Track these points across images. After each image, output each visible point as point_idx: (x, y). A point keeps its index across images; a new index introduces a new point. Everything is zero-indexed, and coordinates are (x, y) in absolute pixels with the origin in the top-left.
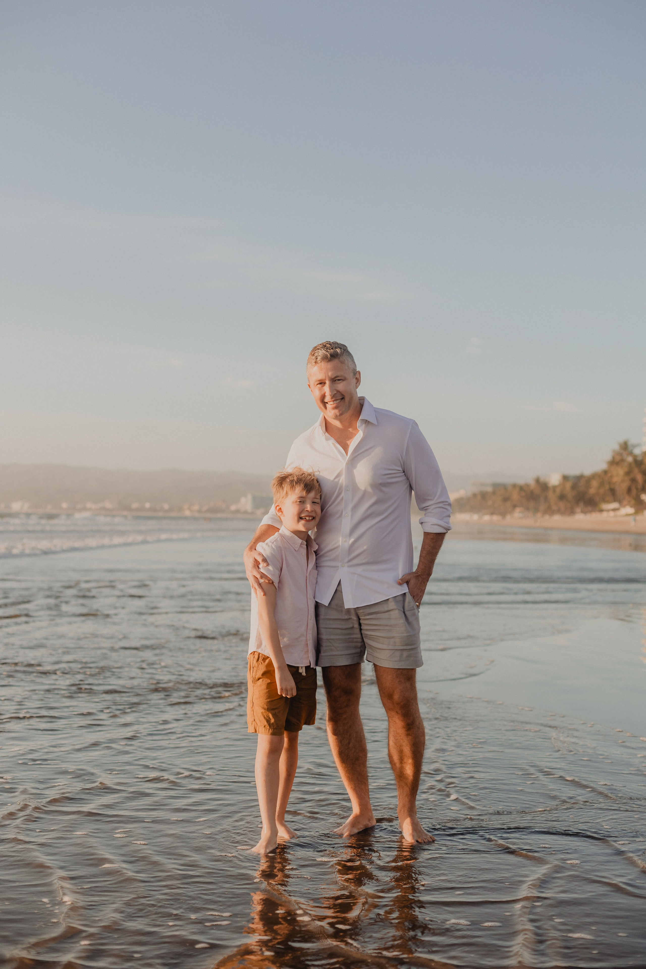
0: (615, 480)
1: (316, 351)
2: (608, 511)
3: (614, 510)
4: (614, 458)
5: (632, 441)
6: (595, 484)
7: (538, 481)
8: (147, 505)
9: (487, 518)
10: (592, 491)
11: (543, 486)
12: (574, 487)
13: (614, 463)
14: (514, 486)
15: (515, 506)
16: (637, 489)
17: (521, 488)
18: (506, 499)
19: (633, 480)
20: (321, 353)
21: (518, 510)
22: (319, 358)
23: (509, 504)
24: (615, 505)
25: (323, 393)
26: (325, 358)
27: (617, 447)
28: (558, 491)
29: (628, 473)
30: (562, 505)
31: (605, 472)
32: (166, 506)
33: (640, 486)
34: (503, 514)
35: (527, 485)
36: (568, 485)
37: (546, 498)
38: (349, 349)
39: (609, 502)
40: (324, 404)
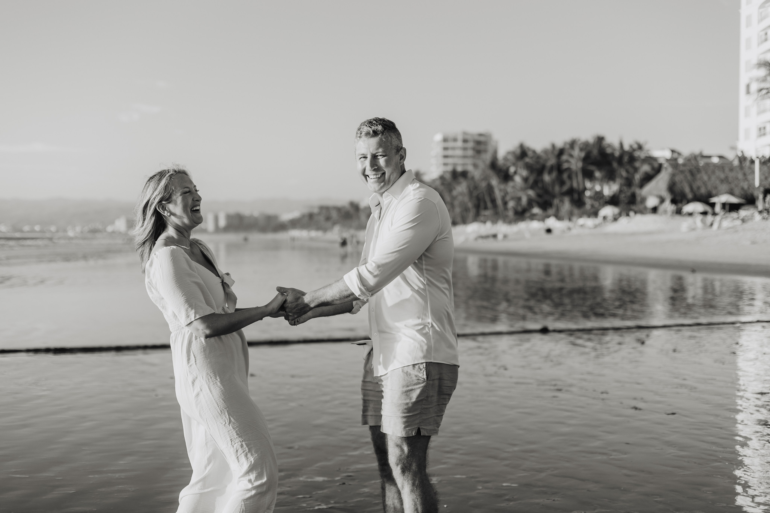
1: (362, 127)
8: (37, 228)
14: (335, 207)
17: (339, 210)
18: (328, 219)
20: (366, 129)
21: (337, 226)
22: (363, 133)
23: (330, 222)
25: (364, 167)
26: (368, 134)
32: (53, 229)
35: (345, 207)
37: (358, 217)
38: (397, 126)
40: (366, 176)
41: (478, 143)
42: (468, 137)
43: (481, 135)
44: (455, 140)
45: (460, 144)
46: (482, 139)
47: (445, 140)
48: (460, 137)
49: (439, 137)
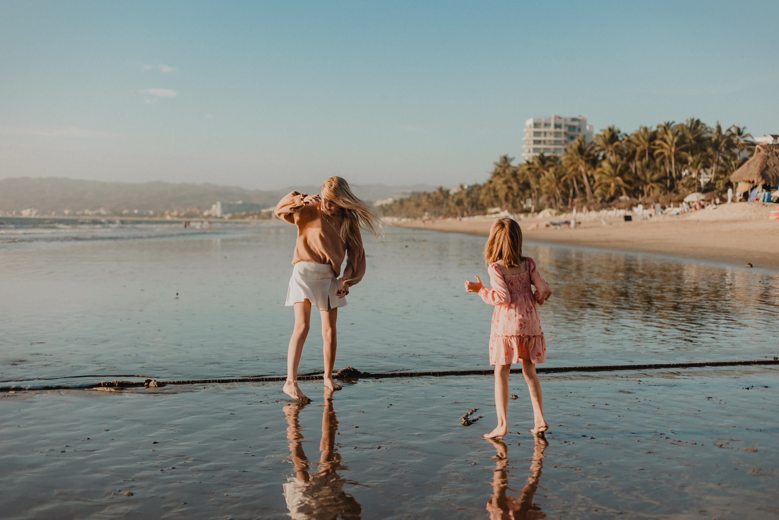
0: (498, 187)
2: (492, 214)
3: (497, 213)
4: (496, 169)
5: (510, 156)
6: (484, 191)
7: (441, 189)
8: (136, 211)
9: (404, 220)
10: (481, 197)
11: (445, 194)
12: (468, 194)
13: (496, 174)
14: (425, 193)
15: (425, 210)
16: (513, 194)
17: (429, 196)
18: (418, 205)
19: (510, 188)
21: (426, 213)
23: (420, 209)
24: (498, 209)
27: (498, 160)
28: (456, 198)
29: (506, 182)
30: (458, 210)
31: (491, 182)
33: (515, 194)
34: (415, 217)
35: (435, 193)
36: (464, 192)
37: (448, 205)
39: (493, 206)
41: (571, 128)
42: (562, 122)
43: (574, 120)
44: (547, 125)
45: (552, 129)
46: (576, 124)
47: (536, 125)
48: (552, 123)
49: (530, 122)
